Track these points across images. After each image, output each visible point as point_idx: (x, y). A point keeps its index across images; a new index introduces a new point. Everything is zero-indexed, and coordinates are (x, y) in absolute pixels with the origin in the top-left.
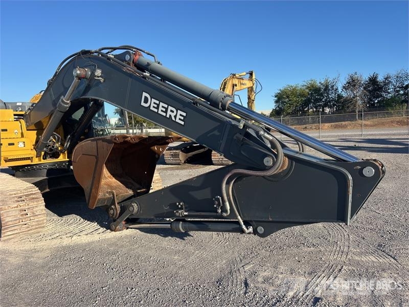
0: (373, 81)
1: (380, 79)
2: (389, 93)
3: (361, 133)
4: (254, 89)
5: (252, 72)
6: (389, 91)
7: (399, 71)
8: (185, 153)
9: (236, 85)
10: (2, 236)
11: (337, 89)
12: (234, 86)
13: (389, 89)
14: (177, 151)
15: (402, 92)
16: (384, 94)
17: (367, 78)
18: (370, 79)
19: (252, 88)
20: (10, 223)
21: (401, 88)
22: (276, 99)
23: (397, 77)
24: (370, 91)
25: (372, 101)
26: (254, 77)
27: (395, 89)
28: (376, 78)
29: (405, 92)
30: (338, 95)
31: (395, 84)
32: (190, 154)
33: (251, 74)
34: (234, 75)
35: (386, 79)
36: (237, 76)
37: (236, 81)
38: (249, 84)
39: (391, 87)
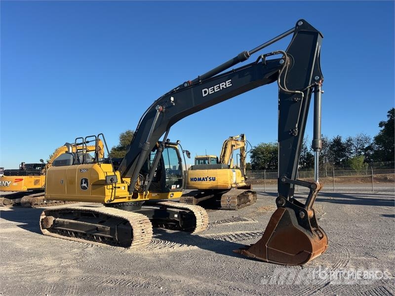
0: (337, 142)
1: (343, 140)
2: (352, 153)
3: (333, 188)
4: (245, 148)
5: (243, 135)
6: (352, 151)
7: (359, 135)
8: (196, 198)
9: (234, 146)
10: (132, 245)
11: (306, 148)
12: (232, 146)
13: (351, 150)
14: (191, 198)
15: (363, 153)
16: (347, 154)
17: (332, 140)
18: (334, 141)
19: (244, 147)
20: (137, 237)
21: (362, 149)
22: (251, 154)
23: (358, 140)
24: (335, 151)
25: (337, 159)
26: (245, 139)
27: (357, 150)
28: (339, 140)
29: (365, 154)
30: (308, 153)
31: (356, 145)
32: (200, 199)
33: (243, 136)
34: (232, 137)
35: (348, 141)
36: (234, 138)
37: (233, 143)
38: (241, 144)
39: (353, 148)
